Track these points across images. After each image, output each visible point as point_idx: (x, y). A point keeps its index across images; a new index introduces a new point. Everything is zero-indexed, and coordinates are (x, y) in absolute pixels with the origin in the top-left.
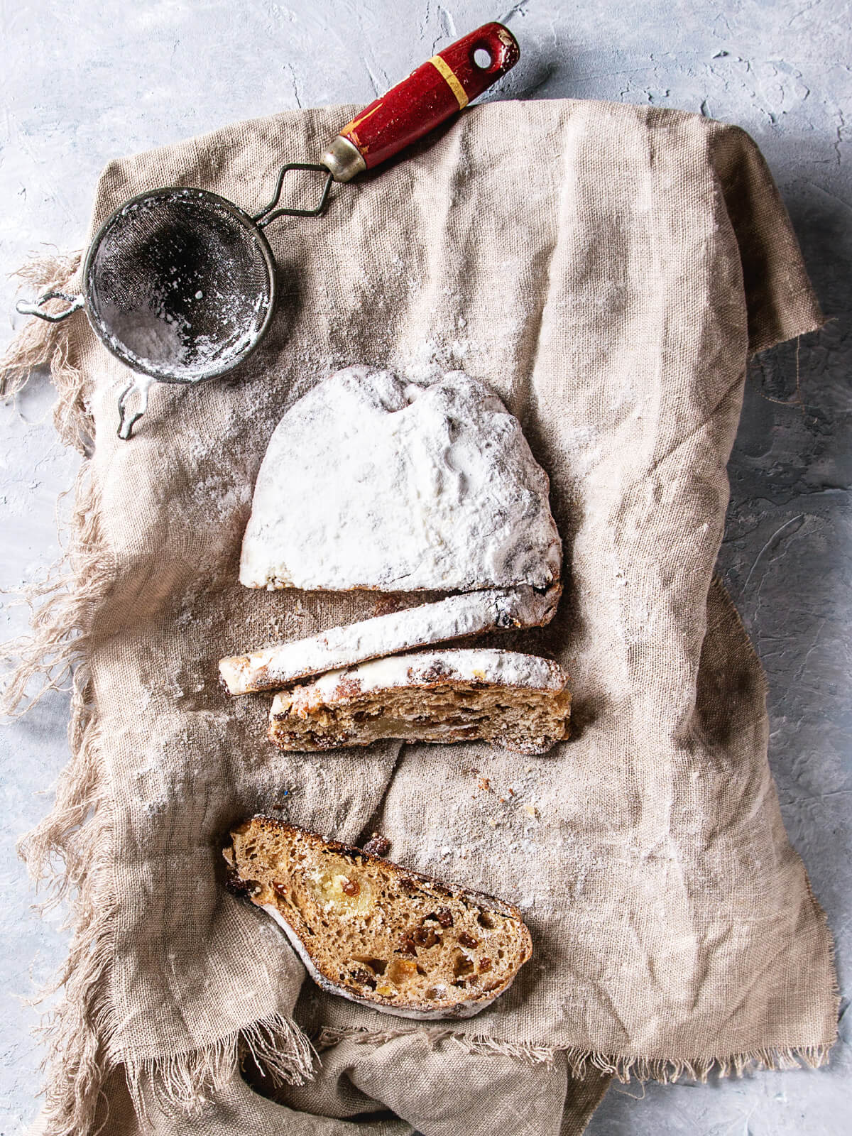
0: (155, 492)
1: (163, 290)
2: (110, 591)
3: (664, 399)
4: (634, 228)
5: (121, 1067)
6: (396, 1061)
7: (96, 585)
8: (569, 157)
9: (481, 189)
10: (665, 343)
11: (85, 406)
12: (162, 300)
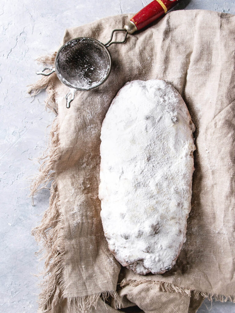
0: (75, 129)
1: (83, 72)
2: (60, 158)
3: (218, 97)
4: (214, 46)
5: (66, 299)
6: (140, 293)
7: (55, 157)
8: (198, 25)
9: (172, 35)
10: (220, 81)
11: (56, 101)
12: (83, 74)
